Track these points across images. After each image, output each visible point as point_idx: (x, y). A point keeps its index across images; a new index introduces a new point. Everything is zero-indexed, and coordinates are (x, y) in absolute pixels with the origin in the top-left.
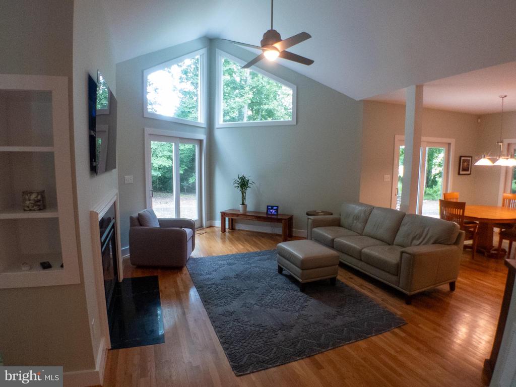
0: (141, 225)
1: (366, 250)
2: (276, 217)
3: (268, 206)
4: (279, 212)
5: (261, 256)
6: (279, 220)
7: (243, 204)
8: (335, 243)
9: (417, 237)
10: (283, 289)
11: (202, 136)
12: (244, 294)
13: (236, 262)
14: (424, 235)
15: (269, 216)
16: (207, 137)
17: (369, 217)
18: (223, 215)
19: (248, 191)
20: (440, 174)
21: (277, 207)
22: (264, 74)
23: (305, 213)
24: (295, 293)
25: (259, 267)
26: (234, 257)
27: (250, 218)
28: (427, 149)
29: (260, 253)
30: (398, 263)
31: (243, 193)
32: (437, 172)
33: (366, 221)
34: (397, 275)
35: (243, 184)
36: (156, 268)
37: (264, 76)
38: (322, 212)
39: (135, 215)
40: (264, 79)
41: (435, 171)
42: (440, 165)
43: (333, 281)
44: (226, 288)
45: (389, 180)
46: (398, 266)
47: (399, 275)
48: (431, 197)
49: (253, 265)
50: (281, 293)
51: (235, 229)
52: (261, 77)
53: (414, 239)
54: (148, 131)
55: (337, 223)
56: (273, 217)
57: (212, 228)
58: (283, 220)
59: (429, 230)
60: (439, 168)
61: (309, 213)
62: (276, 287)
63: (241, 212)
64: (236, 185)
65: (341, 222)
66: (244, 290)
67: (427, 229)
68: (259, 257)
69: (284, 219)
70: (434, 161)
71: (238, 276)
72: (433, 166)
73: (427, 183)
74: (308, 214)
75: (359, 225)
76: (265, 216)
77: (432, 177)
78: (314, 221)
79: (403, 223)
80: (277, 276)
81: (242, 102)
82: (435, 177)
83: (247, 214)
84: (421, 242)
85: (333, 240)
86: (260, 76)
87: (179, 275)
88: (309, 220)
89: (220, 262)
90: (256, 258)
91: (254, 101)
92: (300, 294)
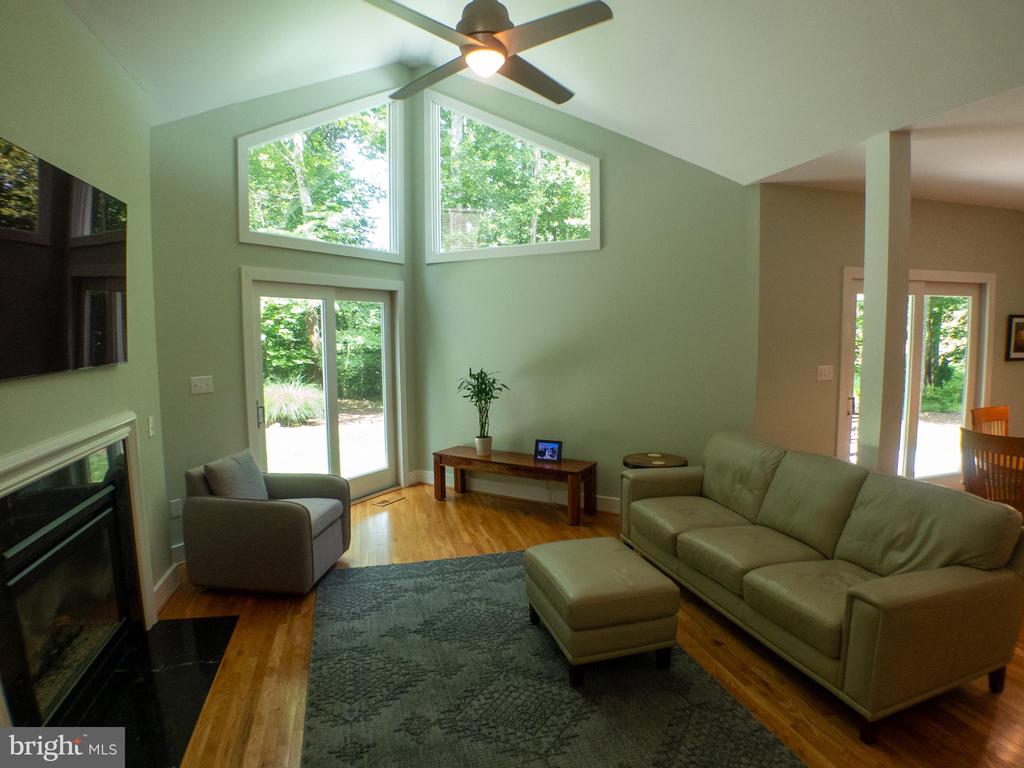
0: (212, 493)
1: (755, 577)
2: (555, 467)
3: (538, 442)
4: (565, 455)
5: (502, 567)
6: (560, 476)
7: (483, 436)
8: (679, 545)
9: (901, 541)
10: (526, 673)
11: (396, 284)
12: (420, 686)
13: (437, 584)
14: (919, 538)
15: (539, 465)
16: (406, 285)
17: (773, 476)
18: (441, 461)
19: (494, 407)
20: (958, 354)
21: (560, 443)
22: (570, 156)
23: (622, 462)
24: (555, 690)
25: (488, 601)
26: (440, 568)
27: (496, 468)
28: (927, 299)
29: (505, 557)
30: (841, 625)
31: (483, 412)
32: (951, 349)
33: (766, 486)
34: (838, 658)
35: (483, 389)
36: (242, 594)
37: (569, 159)
38: (664, 457)
39: (198, 470)
40: (570, 164)
41: (946, 347)
42: (956, 334)
43: (664, 657)
44: (381, 665)
45: (831, 377)
46: (841, 635)
47: (842, 657)
48: (937, 405)
49: (474, 595)
50: (517, 689)
51: (469, 491)
52: (564, 160)
53: (890, 546)
54: (250, 272)
55: (696, 489)
56: (547, 467)
57: (419, 488)
58: (569, 476)
59: (932, 524)
60: (956, 340)
61: (628, 461)
62: (511, 666)
63: (479, 454)
64: (468, 393)
65: (706, 485)
66: (425, 672)
67: (929, 520)
68: (500, 570)
69: (571, 473)
70: (944, 326)
71: (427, 627)
72: (941, 337)
73: (928, 373)
74: (626, 464)
75: (747, 497)
76: (531, 464)
77: (940, 361)
78: (635, 483)
79: (860, 498)
80: (522, 629)
81: (523, 213)
82: (946, 362)
83: (493, 459)
84: (910, 560)
85: (675, 538)
86: (561, 159)
87: (289, 616)
88: (625, 479)
89: (399, 583)
90: (490, 574)
91: (549, 210)
92: (568, 693)
